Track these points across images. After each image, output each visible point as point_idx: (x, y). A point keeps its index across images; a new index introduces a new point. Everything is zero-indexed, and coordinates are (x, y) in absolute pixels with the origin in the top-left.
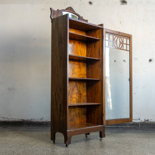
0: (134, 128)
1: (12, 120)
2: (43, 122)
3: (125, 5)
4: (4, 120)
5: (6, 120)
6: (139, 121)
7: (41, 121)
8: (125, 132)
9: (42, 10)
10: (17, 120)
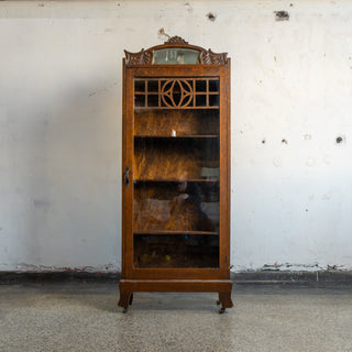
0: (305, 284)
1: (43, 269)
2: (110, 274)
3: (285, 21)
4: (24, 270)
5: (30, 269)
6: (315, 269)
7: (106, 271)
8: (285, 294)
9: (107, 30)
10: (53, 270)
